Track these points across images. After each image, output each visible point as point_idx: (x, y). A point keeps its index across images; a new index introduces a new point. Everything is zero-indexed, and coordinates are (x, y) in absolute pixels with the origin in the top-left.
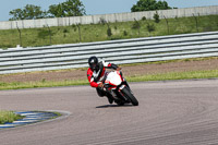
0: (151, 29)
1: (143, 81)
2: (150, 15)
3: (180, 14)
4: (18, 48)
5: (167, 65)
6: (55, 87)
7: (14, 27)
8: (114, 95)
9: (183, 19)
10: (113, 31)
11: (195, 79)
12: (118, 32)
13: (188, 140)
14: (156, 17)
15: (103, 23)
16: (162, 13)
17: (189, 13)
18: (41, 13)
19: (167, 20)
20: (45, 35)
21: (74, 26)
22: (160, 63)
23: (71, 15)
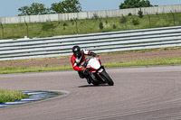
0: (136, 23)
1: (129, 66)
2: (135, 11)
3: (160, 11)
4: (26, 38)
5: (149, 53)
6: (56, 71)
7: (23, 21)
8: (93, 77)
9: (163, 15)
10: (104, 25)
11: (172, 64)
12: (109, 25)
13: (166, 115)
14: (140, 13)
15: (96, 18)
16: (145, 10)
17: (168, 10)
18: (45, 9)
19: (149, 16)
20: (48, 28)
21: (72, 20)
22: (143, 51)
23: (69, 12)
